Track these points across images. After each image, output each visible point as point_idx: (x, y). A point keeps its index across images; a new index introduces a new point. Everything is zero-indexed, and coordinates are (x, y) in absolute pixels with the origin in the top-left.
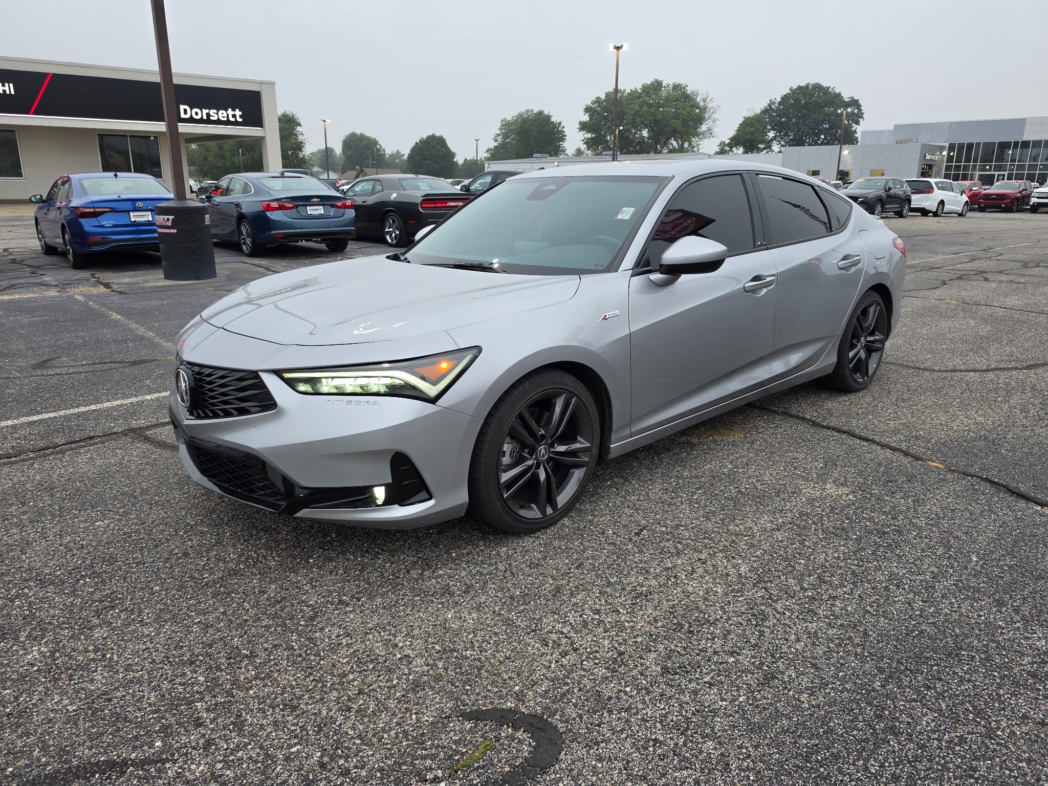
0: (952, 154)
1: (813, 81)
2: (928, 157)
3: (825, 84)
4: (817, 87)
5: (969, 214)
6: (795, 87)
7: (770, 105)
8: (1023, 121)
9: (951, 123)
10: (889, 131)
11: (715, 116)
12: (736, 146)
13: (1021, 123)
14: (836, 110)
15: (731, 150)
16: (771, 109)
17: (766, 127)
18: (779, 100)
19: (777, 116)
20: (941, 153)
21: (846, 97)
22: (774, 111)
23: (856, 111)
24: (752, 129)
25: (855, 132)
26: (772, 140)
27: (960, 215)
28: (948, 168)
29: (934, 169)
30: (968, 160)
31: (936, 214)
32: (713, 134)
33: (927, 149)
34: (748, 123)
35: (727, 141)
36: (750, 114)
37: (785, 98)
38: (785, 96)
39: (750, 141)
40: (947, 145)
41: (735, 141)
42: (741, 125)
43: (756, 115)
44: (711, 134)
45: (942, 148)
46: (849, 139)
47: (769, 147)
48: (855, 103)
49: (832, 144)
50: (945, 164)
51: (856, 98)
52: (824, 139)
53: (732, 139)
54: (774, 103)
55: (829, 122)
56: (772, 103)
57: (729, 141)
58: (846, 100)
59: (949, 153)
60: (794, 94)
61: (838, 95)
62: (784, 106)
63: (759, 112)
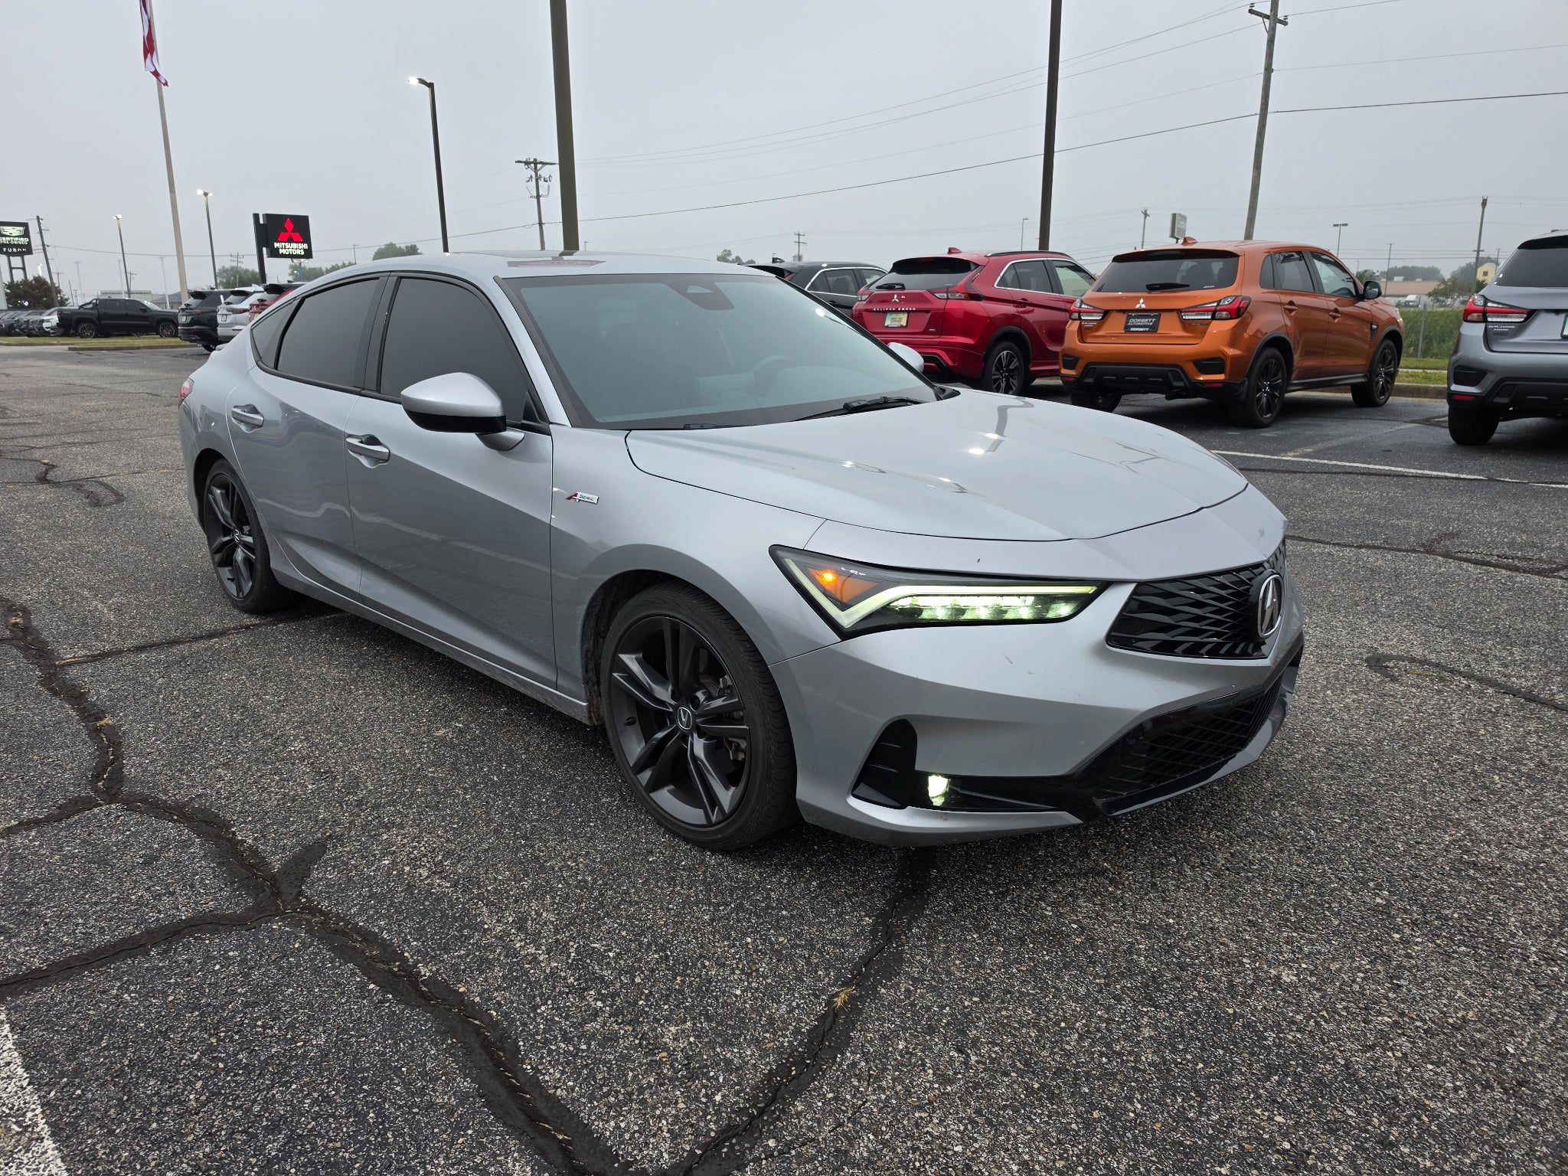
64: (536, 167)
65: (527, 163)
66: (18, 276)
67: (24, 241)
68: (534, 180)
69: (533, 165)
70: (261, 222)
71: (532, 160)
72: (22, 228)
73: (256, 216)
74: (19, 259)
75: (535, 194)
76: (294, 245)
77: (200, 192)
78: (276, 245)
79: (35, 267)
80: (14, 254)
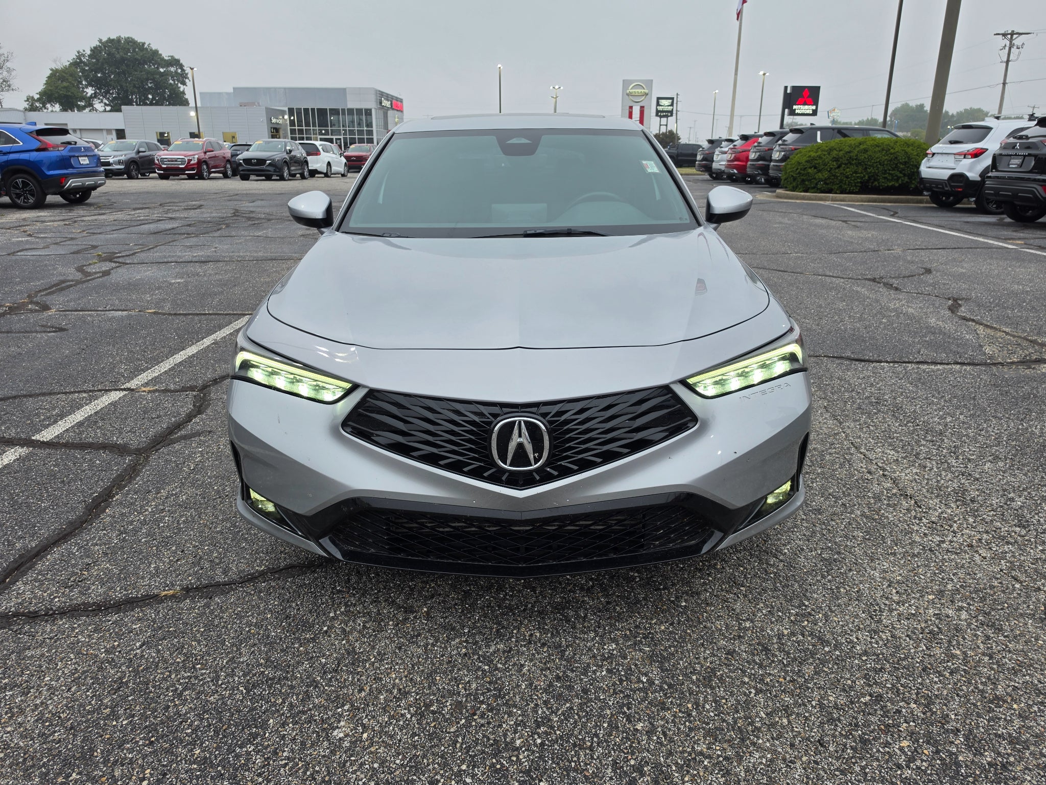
0: (292, 118)
1: (124, 35)
2: (274, 121)
3: (139, 39)
4: (131, 42)
5: (349, 175)
6: (104, 39)
7: (79, 57)
8: (344, 91)
9: (285, 89)
10: (228, 94)
11: (8, 64)
12: (49, 102)
13: (342, 92)
14: (158, 68)
15: (44, 106)
16: (81, 61)
17: (81, 83)
18: (88, 52)
19: (91, 70)
20: (283, 117)
21: (165, 54)
22: (85, 64)
23: (179, 71)
24: (65, 84)
25: (183, 93)
26: (91, 97)
27: (343, 175)
28: (293, 131)
29: (281, 132)
30: (307, 124)
31: (326, 175)
32: (12, 87)
33: (272, 113)
34: (56, 77)
35: (37, 97)
36: (59, 66)
37: (95, 51)
38: (94, 48)
39: (66, 96)
40: (286, 109)
41: (48, 97)
42: (49, 77)
43: (65, 67)
44: (9, 86)
45: (283, 113)
46: (178, 100)
47: (90, 104)
48: (175, 62)
49: (162, 105)
50: (289, 128)
51: (177, 57)
52: (153, 98)
53: (41, 94)
54: (84, 56)
55: (154, 80)
56: (80, 55)
57: (38, 96)
58: (167, 58)
59: (290, 118)
60: (105, 47)
61: (156, 53)
62: (98, 60)
63: (68, 64)
64: (1012, 37)
65: (1004, 35)
66: (663, 130)
67: (670, 108)
68: (1007, 48)
69: (1009, 36)
70: (789, 91)
71: (1010, 32)
72: (670, 101)
73: (786, 88)
74: (665, 119)
75: (1005, 60)
76: (806, 107)
77: (761, 73)
78: (795, 107)
79: (671, 124)
80: (664, 116)
